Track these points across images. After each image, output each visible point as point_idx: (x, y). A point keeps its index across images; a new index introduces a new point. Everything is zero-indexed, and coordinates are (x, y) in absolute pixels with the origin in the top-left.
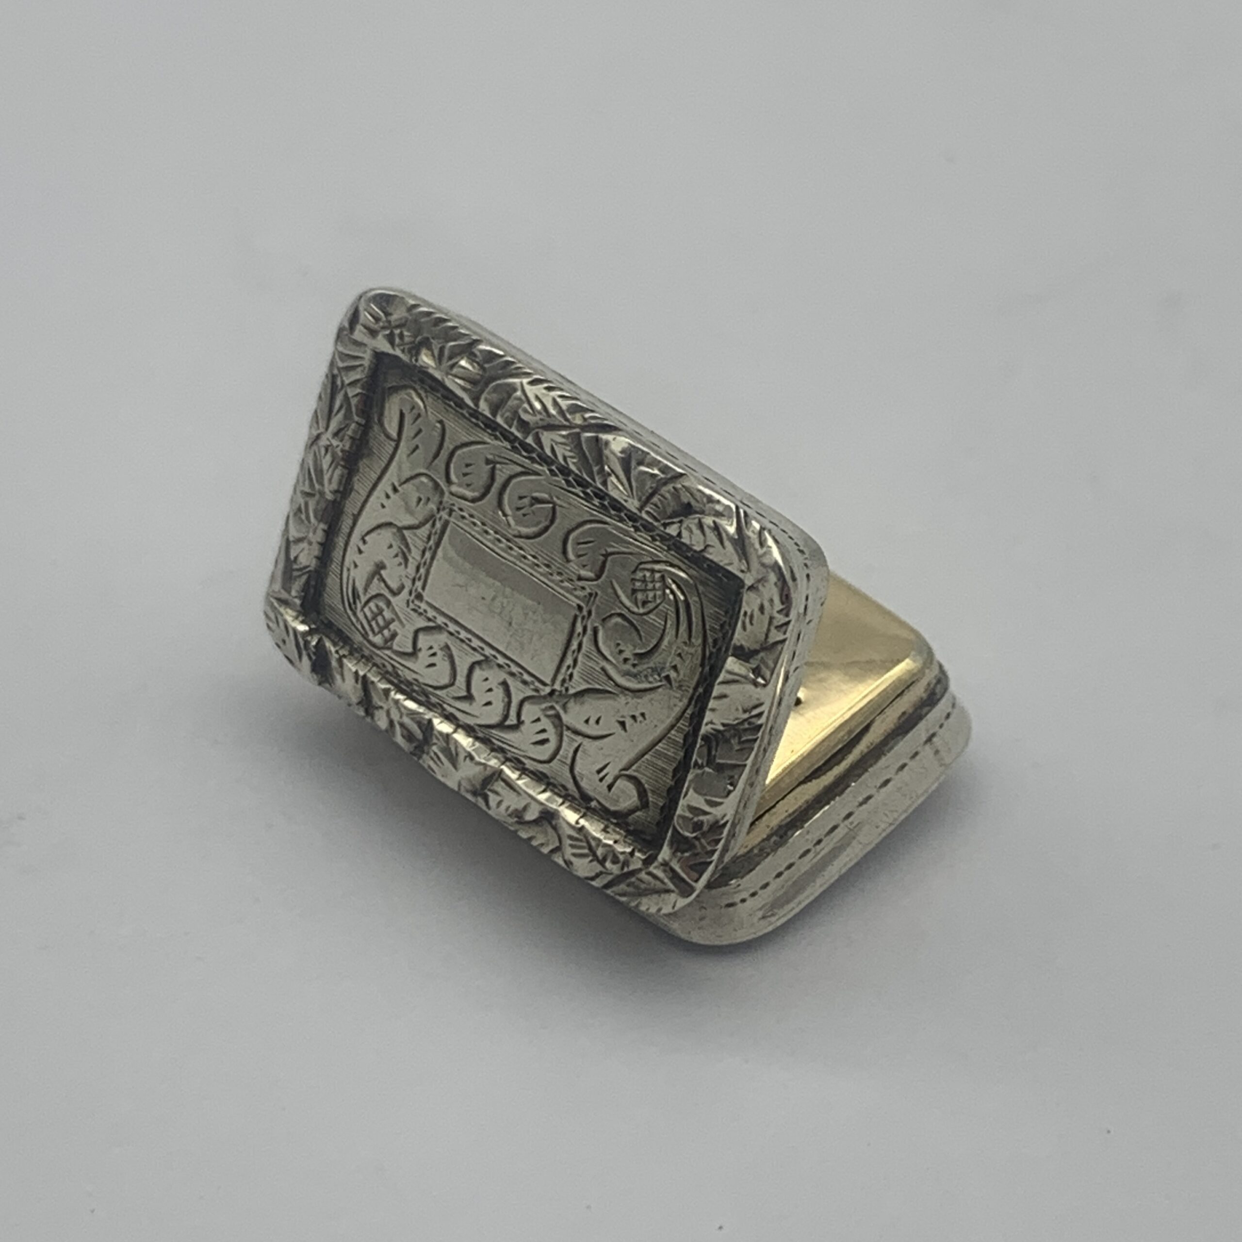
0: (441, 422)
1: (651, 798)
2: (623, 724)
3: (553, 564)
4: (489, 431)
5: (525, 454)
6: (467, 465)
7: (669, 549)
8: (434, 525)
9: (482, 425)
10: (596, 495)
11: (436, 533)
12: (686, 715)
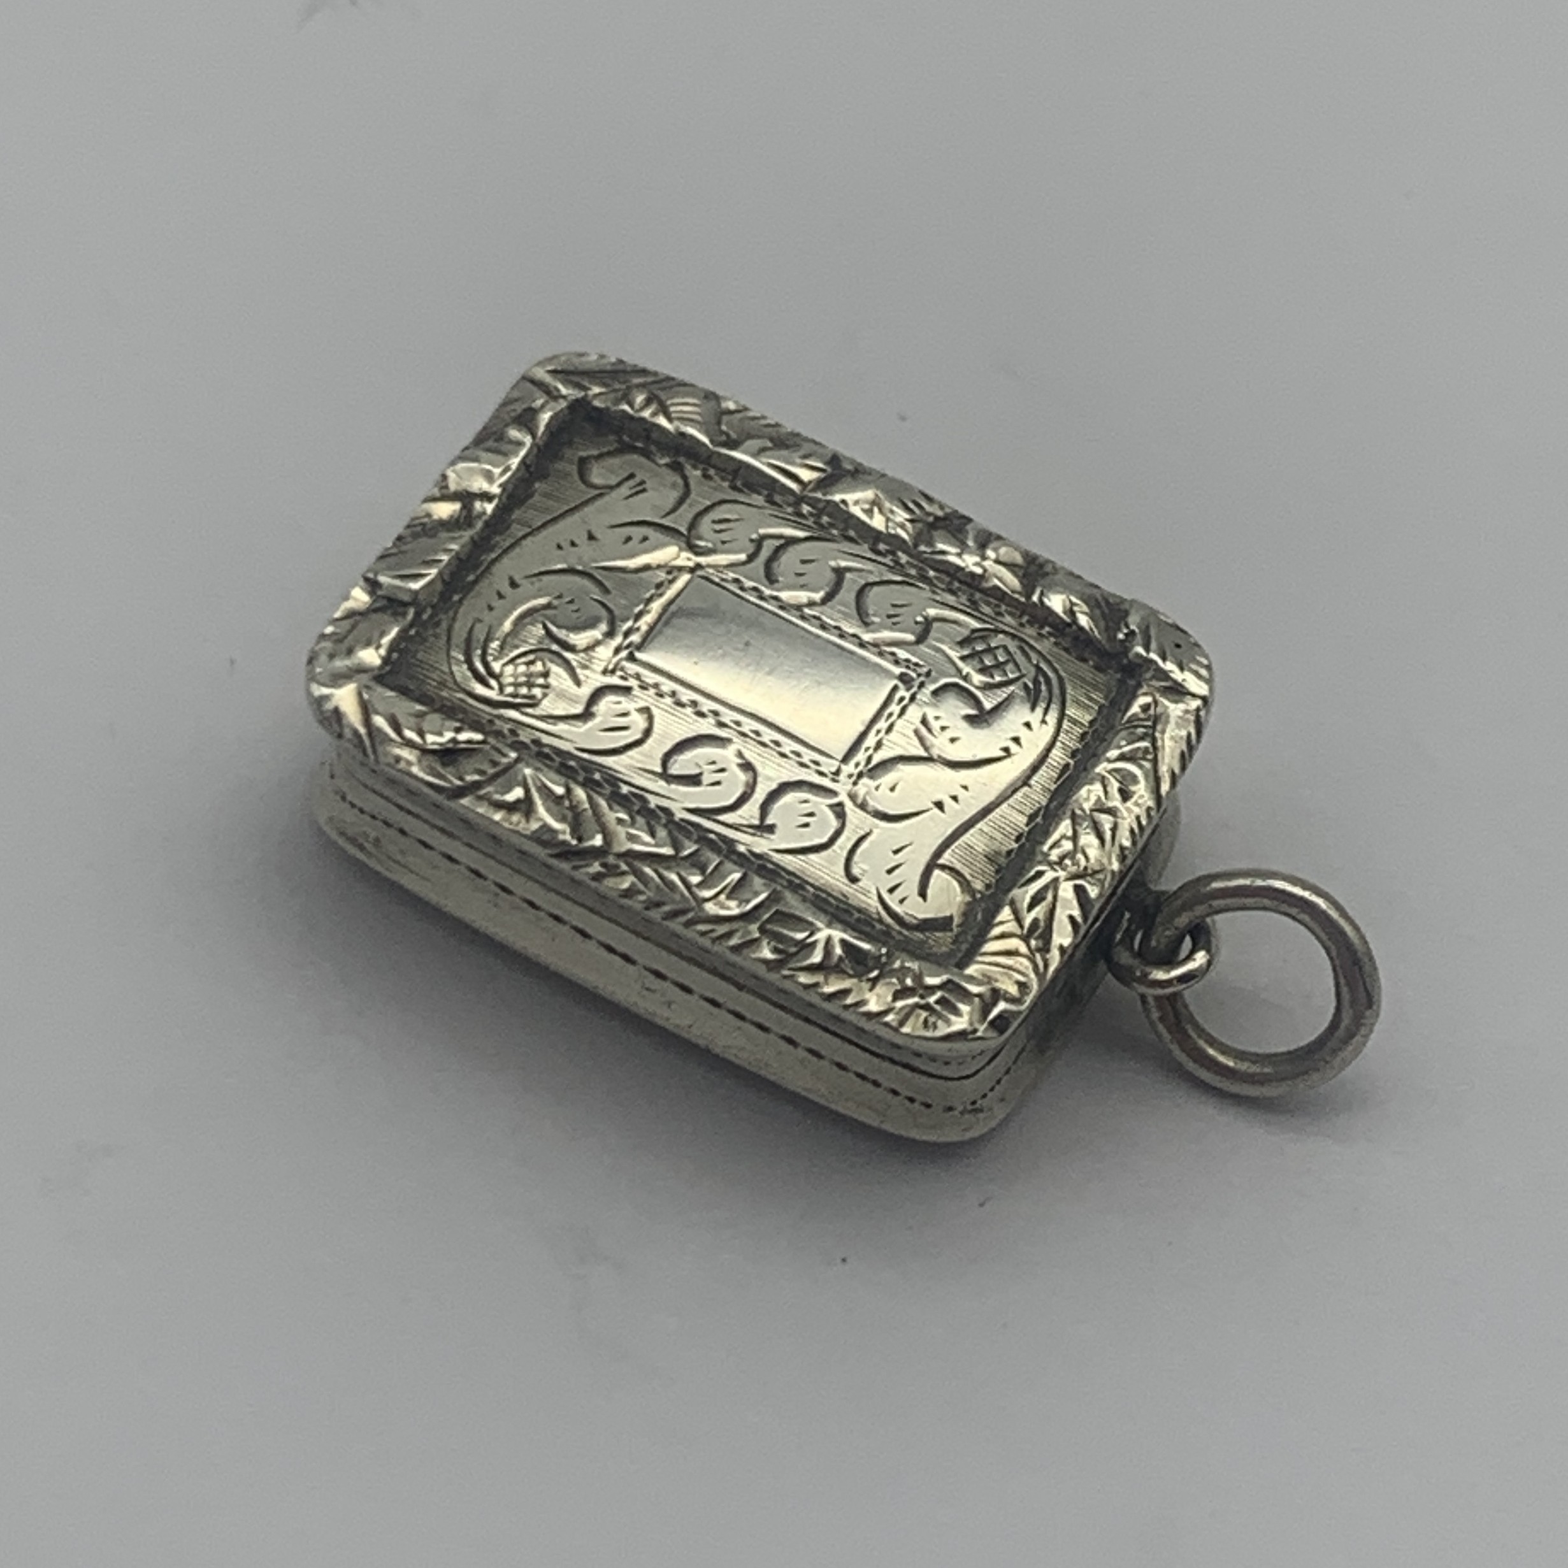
0: (854, 880)
1: (574, 469)
2: (591, 537)
3: (671, 707)
4: (770, 866)
5: (712, 836)
6: (806, 825)
7: (491, 722)
8: (869, 759)
9: (783, 873)
10: (598, 784)
11: (867, 749)
12: (500, 551)
